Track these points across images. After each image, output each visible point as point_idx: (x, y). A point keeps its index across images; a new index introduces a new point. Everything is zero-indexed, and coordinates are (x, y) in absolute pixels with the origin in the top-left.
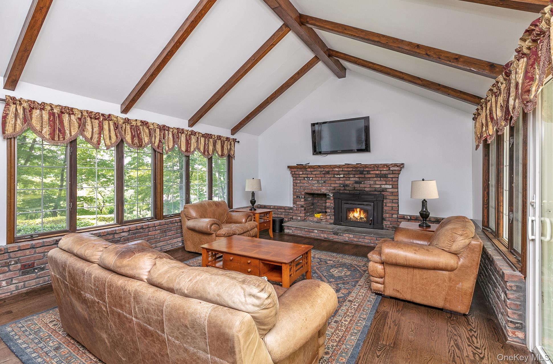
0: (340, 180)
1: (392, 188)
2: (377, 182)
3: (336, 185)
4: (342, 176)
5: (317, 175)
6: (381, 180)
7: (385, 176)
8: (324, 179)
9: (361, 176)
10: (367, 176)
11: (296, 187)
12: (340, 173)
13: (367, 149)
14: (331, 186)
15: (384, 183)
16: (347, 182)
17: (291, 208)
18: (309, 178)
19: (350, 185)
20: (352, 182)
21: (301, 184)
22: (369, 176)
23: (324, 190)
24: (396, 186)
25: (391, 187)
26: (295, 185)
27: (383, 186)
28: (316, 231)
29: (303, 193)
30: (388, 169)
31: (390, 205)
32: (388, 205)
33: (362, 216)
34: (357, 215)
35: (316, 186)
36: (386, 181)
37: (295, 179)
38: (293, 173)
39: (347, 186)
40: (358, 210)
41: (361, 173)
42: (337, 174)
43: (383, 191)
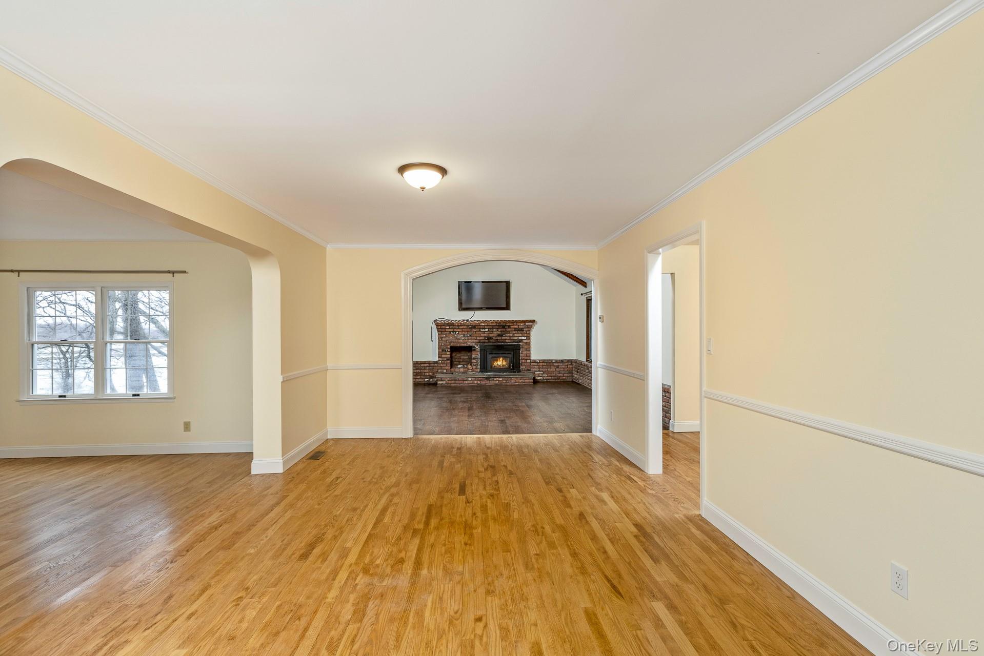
0: (484, 334)
1: (527, 339)
2: (515, 335)
3: (481, 338)
4: (487, 330)
5: (463, 330)
6: (518, 333)
7: (522, 330)
8: (470, 333)
9: (503, 330)
10: (507, 330)
11: (441, 342)
12: (486, 327)
13: (507, 308)
14: (476, 339)
15: (521, 335)
16: (491, 335)
17: (436, 362)
18: (455, 332)
19: (494, 338)
20: (495, 335)
21: (447, 338)
22: (509, 330)
23: (470, 343)
24: (529, 338)
25: (525, 338)
26: (440, 339)
27: (520, 338)
28: (470, 379)
29: (449, 347)
30: (524, 324)
31: (525, 352)
32: (523, 353)
33: (504, 363)
34: (500, 363)
35: (462, 340)
36: (522, 334)
37: (440, 333)
38: (439, 327)
39: (491, 338)
40: (501, 359)
41: (504, 327)
42: (483, 329)
43: (520, 342)
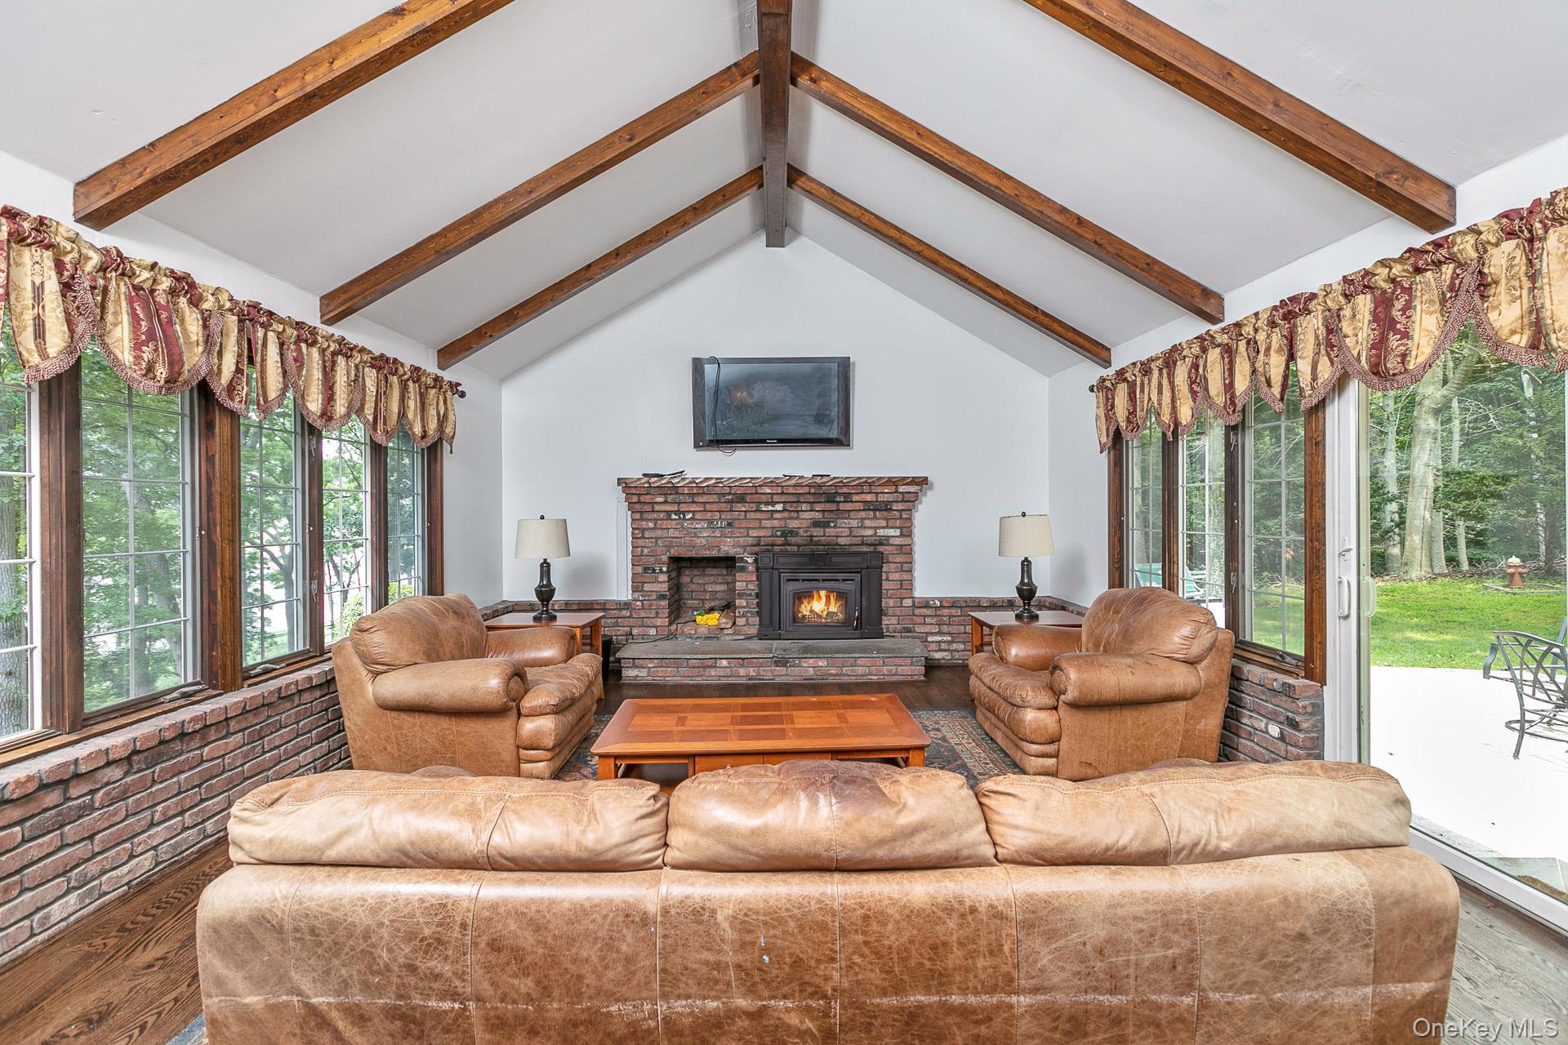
0: (772, 518)
1: (902, 535)
2: (867, 523)
3: (762, 533)
4: (779, 507)
5: (708, 506)
6: (875, 517)
7: (886, 507)
8: (728, 516)
9: (828, 506)
10: (843, 506)
11: (641, 542)
12: (776, 498)
13: (842, 441)
14: (748, 536)
15: (884, 523)
16: (793, 524)
17: (626, 605)
18: (684, 513)
19: (801, 532)
20: (806, 524)
21: (659, 533)
22: (848, 506)
23: (727, 548)
24: (907, 532)
25: (898, 532)
26: (638, 534)
27: (881, 532)
29: (665, 558)
30: (893, 489)
31: (896, 576)
32: (891, 576)
33: (833, 608)
34: (820, 606)
35: (703, 538)
36: (887, 520)
37: (637, 516)
38: (635, 499)
39: (792, 533)
40: (823, 593)
41: (831, 499)
42: (767, 503)
43: (881, 544)
